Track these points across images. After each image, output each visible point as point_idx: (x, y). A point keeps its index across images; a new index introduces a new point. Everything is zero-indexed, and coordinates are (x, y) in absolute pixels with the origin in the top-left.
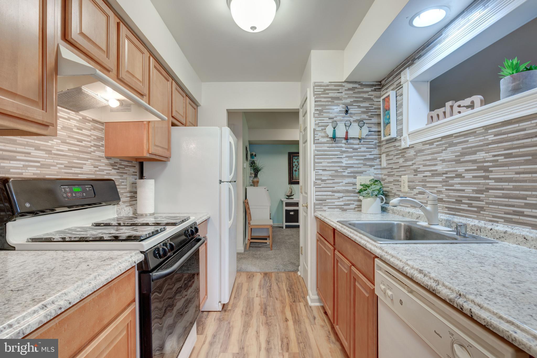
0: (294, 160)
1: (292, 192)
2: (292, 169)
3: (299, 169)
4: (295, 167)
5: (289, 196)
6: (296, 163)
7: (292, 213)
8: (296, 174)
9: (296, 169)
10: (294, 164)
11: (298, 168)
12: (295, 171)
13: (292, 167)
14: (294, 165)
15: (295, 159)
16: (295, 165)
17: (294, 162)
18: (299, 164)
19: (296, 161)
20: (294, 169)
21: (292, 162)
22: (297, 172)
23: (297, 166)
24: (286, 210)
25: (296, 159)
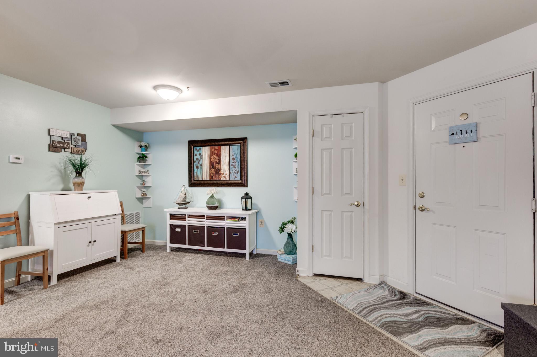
0: (195, 152)
1: (185, 198)
2: (192, 165)
3: (202, 165)
4: (197, 162)
5: (180, 204)
6: (198, 156)
7: (178, 230)
8: (198, 172)
9: (198, 165)
10: (195, 157)
11: (200, 163)
12: (197, 167)
13: (192, 161)
14: (195, 160)
15: (196, 150)
16: (197, 159)
17: (196, 155)
18: (202, 158)
19: (198, 153)
20: (196, 164)
21: (193, 154)
22: (199, 169)
23: (200, 161)
24: (171, 225)
25: (198, 151)
